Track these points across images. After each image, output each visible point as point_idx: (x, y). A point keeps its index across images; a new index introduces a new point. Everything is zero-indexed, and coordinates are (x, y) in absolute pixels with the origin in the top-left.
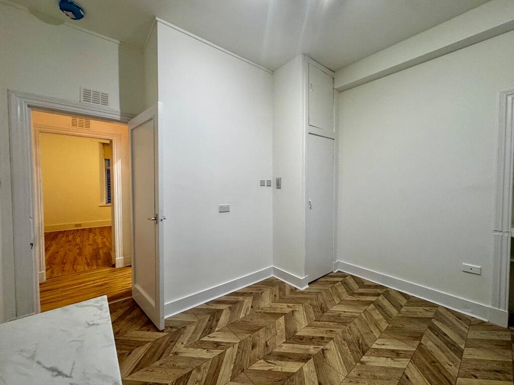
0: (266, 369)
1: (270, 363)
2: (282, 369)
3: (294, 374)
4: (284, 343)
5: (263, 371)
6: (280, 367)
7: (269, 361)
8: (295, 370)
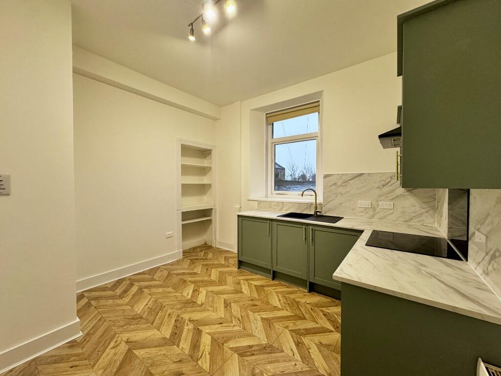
0: (208, 357)
1: (202, 354)
2: (208, 346)
3: (212, 338)
4: (178, 346)
5: (210, 359)
6: (207, 347)
7: (200, 356)
8: (209, 337)
